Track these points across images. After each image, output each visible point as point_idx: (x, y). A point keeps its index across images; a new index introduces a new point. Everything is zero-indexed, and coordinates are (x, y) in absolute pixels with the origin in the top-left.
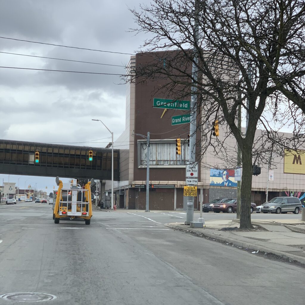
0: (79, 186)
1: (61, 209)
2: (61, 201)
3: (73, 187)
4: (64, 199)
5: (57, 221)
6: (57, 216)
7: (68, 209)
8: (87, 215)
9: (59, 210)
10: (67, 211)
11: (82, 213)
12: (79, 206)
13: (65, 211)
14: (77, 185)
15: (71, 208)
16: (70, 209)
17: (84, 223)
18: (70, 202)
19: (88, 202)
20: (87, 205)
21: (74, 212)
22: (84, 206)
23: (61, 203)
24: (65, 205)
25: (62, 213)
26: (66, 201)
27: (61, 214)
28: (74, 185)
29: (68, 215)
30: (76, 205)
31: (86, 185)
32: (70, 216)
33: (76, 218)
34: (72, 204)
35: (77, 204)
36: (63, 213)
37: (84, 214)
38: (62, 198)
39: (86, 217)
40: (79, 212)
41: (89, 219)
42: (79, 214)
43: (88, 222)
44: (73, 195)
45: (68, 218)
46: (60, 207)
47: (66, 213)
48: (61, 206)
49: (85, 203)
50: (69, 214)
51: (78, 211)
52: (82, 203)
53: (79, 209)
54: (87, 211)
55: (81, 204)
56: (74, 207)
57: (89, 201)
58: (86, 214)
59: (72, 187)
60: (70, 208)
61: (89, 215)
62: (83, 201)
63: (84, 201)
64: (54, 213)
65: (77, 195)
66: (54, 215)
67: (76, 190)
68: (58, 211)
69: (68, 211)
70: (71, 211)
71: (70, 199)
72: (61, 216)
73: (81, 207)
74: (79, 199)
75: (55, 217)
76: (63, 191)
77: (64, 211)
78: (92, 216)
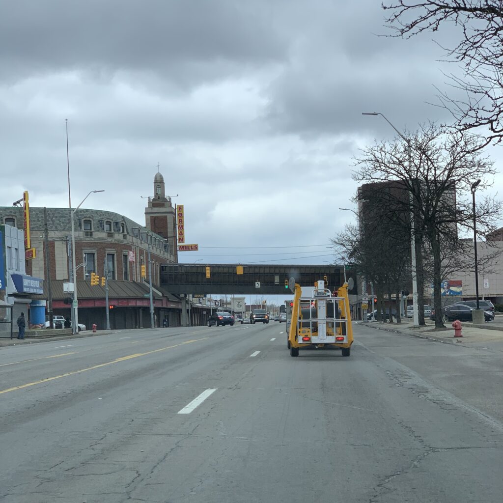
0: (329, 292)
1: (300, 332)
2: (300, 318)
3: (318, 294)
4: (305, 315)
5: (295, 352)
6: (294, 345)
7: (313, 332)
8: (345, 341)
9: (297, 334)
10: (310, 334)
11: (337, 338)
12: (330, 325)
13: (307, 336)
14: (325, 291)
15: (317, 330)
16: (316, 332)
17: (340, 352)
18: (314, 320)
19: (343, 318)
20: (344, 324)
21: (322, 337)
22: (338, 325)
23: (300, 323)
24: (306, 325)
25: (303, 339)
26: (309, 318)
27: (301, 341)
28: (319, 291)
29: (313, 342)
30: (325, 325)
31: (340, 289)
32: (317, 344)
33: (327, 346)
34: (319, 323)
35: (327, 322)
36: (304, 339)
37: (340, 339)
38: (301, 314)
39: (342, 344)
40: (331, 335)
41: (348, 346)
42: (331, 340)
43: (346, 352)
44: (320, 308)
45: (313, 347)
46: (298, 330)
47: (310, 339)
48: (300, 328)
49: (340, 321)
50: (315, 340)
51: (328, 334)
52: (335, 320)
53: (330, 331)
54: (344, 333)
55: (333, 322)
56: (322, 328)
57: (346, 317)
58: (343, 339)
59: (316, 295)
60: (315, 330)
61: (348, 341)
62: (336, 316)
63: (337, 317)
64: (289, 339)
65: (325, 308)
66: (289, 342)
67: (324, 299)
68: (296, 337)
69: (312, 335)
70: (317, 335)
71: (315, 315)
72: (300, 344)
73: (333, 327)
74: (329, 314)
75: (291, 346)
76: (302, 301)
77: (305, 336)
78: (352, 342)
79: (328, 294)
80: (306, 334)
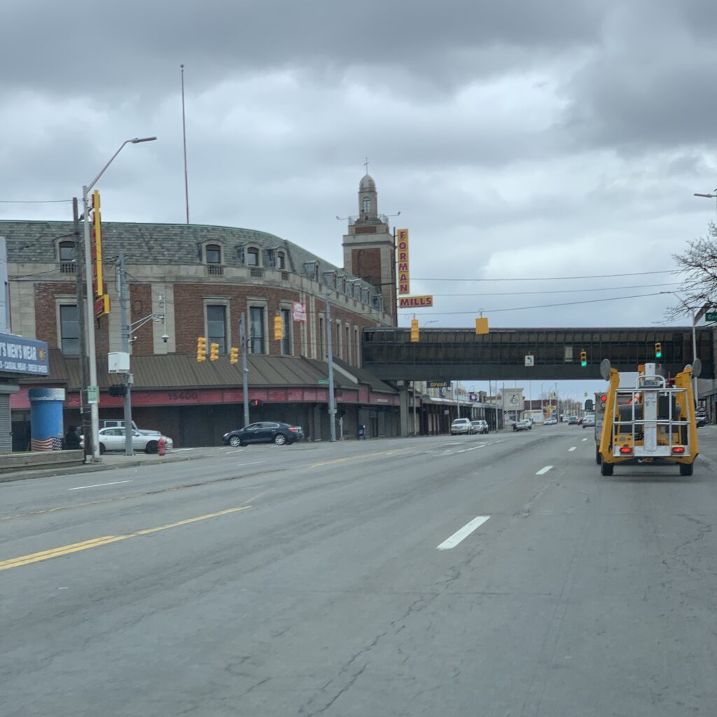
0: (661, 380)
1: (616, 440)
2: (617, 419)
3: (645, 384)
4: (625, 414)
5: (607, 470)
6: (606, 459)
7: (636, 440)
8: (686, 454)
9: (611, 443)
10: (632, 443)
11: (673, 449)
12: (663, 429)
13: (628, 445)
14: (657, 378)
15: (643, 437)
16: (641, 439)
17: (677, 470)
18: (639, 422)
19: (684, 419)
20: (684, 428)
21: (650, 448)
22: (675, 429)
23: (616, 426)
24: (626, 429)
25: (621, 450)
26: (630, 420)
27: (617, 454)
28: (647, 379)
29: (635, 455)
30: (655, 429)
31: (678, 375)
32: (641, 458)
33: (657, 461)
34: (645, 426)
35: (658, 425)
36: (623, 450)
37: (678, 450)
38: (618, 413)
39: (681, 457)
40: (664, 445)
41: (690, 461)
42: (664, 452)
43: (687, 470)
44: (647, 405)
45: (634, 461)
46: (614, 437)
47: (631, 451)
48: (616, 434)
49: (679, 423)
50: (639, 451)
51: (659, 444)
52: (670, 422)
53: (663, 438)
54: (685, 442)
55: (668, 425)
56: (651, 434)
57: (689, 418)
58: (682, 451)
59: (642, 385)
60: (640, 437)
61: (691, 453)
62: (673, 417)
63: (675, 418)
64: (600, 451)
65: (656, 404)
66: (599, 456)
67: (651, 391)
68: (611, 446)
69: (636, 445)
70: (642, 444)
71: (640, 414)
72: (616, 457)
73: (668, 432)
74: (662, 413)
75: (603, 461)
76: (619, 394)
77: (625, 445)
78: (697, 454)
79: (661, 382)
80: (626, 443)
